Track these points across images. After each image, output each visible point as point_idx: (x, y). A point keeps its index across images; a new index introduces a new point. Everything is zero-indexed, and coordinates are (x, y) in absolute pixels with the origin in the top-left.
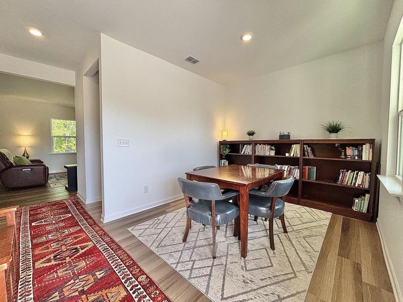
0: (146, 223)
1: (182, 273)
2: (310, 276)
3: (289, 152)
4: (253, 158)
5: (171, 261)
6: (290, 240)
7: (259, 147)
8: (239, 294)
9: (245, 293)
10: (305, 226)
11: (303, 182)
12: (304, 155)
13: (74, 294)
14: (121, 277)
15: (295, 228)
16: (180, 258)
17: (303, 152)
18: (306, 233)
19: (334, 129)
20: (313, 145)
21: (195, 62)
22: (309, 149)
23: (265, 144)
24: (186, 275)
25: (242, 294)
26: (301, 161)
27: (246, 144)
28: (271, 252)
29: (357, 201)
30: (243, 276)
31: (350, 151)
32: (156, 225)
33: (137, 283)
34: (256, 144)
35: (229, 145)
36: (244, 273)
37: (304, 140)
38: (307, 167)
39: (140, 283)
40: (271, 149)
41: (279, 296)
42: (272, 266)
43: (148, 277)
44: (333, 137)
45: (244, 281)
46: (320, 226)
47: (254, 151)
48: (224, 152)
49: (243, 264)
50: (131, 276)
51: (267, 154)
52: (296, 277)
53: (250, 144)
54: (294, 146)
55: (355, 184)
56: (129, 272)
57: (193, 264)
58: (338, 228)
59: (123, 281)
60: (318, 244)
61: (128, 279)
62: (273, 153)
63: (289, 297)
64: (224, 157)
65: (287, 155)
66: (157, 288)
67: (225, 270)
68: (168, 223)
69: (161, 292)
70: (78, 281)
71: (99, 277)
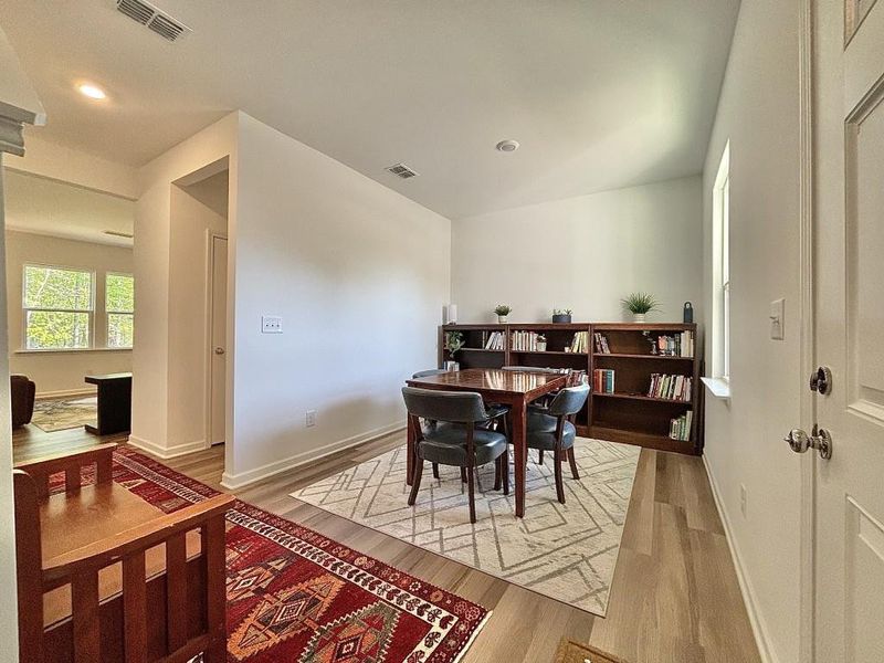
0: (324, 482)
1: (427, 548)
2: (620, 530)
3: (570, 346)
4: (508, 357)
5: (399, 534)
6: (584, 488)
7: (518, 337)
8: (527, 561)
9: (535, 558)
10: (604, 467)
11: (595, 396)
12: (596, 350)
13: (245, 596)
14: (321, 564)
15: (589, 471)
16: (414, 527)
17: (594, 345)
18: (607, 477)
19: (640, 307)
20: (608, 332)
21: (407, 175)
22: (603, 339)
23: (529, 331)
24: (436, 548)
25: (531, 560)
26: (591, 361)
27: (495, 331)
28: (560, 506)
29: (675, 422)
30: (526, 540)
31: (663, 343)
32: (345, 486)
33: (354, 568)
34: (513, 331)
35: (461, 331)
36: (528, 536)
37: (595, 325)
38: (601, 371)
39: (360, 567)
40: (539, 340)
41: (583, 556)
42: (566, 523)
43: (369, 559)
44: (640, 319)
45: (529, 545)
46: (626, 466)
47: (509, 342)
48: (453, 345)
49: (522, 526)
50: (338, 561)
51: (533, 348)
52: (602, 532)
53: (501, 331)
54: (578, 335)
55: (672, 396)
56: (331, 557)
57: (441, 534)
58: (651, 467)
59: (329, 568)
60: (626, 490)
61: (337, 565)
62: (542, 348)
63: (595, 555)
64: (452, 356)
65: (567, 350)
66: (394, 571)
67: (496, 537)
68: (367, 480)
69: (403, 575)
70: (239, 578)
71: (280, 567)
